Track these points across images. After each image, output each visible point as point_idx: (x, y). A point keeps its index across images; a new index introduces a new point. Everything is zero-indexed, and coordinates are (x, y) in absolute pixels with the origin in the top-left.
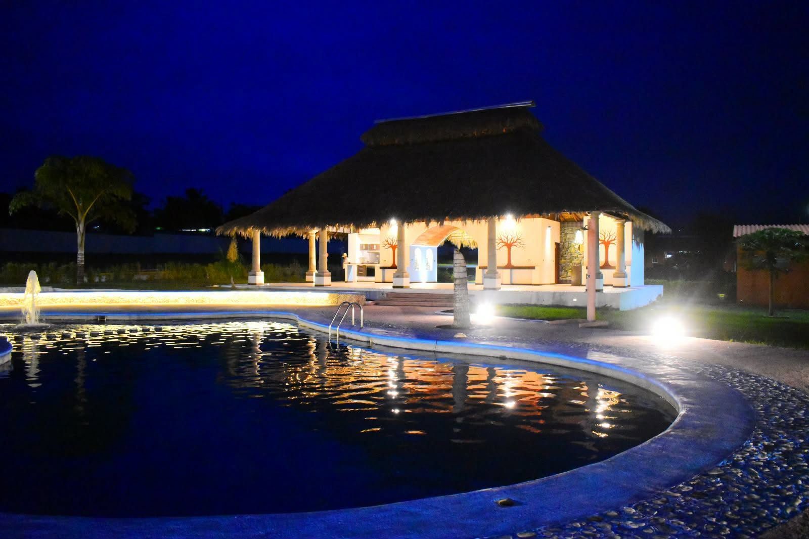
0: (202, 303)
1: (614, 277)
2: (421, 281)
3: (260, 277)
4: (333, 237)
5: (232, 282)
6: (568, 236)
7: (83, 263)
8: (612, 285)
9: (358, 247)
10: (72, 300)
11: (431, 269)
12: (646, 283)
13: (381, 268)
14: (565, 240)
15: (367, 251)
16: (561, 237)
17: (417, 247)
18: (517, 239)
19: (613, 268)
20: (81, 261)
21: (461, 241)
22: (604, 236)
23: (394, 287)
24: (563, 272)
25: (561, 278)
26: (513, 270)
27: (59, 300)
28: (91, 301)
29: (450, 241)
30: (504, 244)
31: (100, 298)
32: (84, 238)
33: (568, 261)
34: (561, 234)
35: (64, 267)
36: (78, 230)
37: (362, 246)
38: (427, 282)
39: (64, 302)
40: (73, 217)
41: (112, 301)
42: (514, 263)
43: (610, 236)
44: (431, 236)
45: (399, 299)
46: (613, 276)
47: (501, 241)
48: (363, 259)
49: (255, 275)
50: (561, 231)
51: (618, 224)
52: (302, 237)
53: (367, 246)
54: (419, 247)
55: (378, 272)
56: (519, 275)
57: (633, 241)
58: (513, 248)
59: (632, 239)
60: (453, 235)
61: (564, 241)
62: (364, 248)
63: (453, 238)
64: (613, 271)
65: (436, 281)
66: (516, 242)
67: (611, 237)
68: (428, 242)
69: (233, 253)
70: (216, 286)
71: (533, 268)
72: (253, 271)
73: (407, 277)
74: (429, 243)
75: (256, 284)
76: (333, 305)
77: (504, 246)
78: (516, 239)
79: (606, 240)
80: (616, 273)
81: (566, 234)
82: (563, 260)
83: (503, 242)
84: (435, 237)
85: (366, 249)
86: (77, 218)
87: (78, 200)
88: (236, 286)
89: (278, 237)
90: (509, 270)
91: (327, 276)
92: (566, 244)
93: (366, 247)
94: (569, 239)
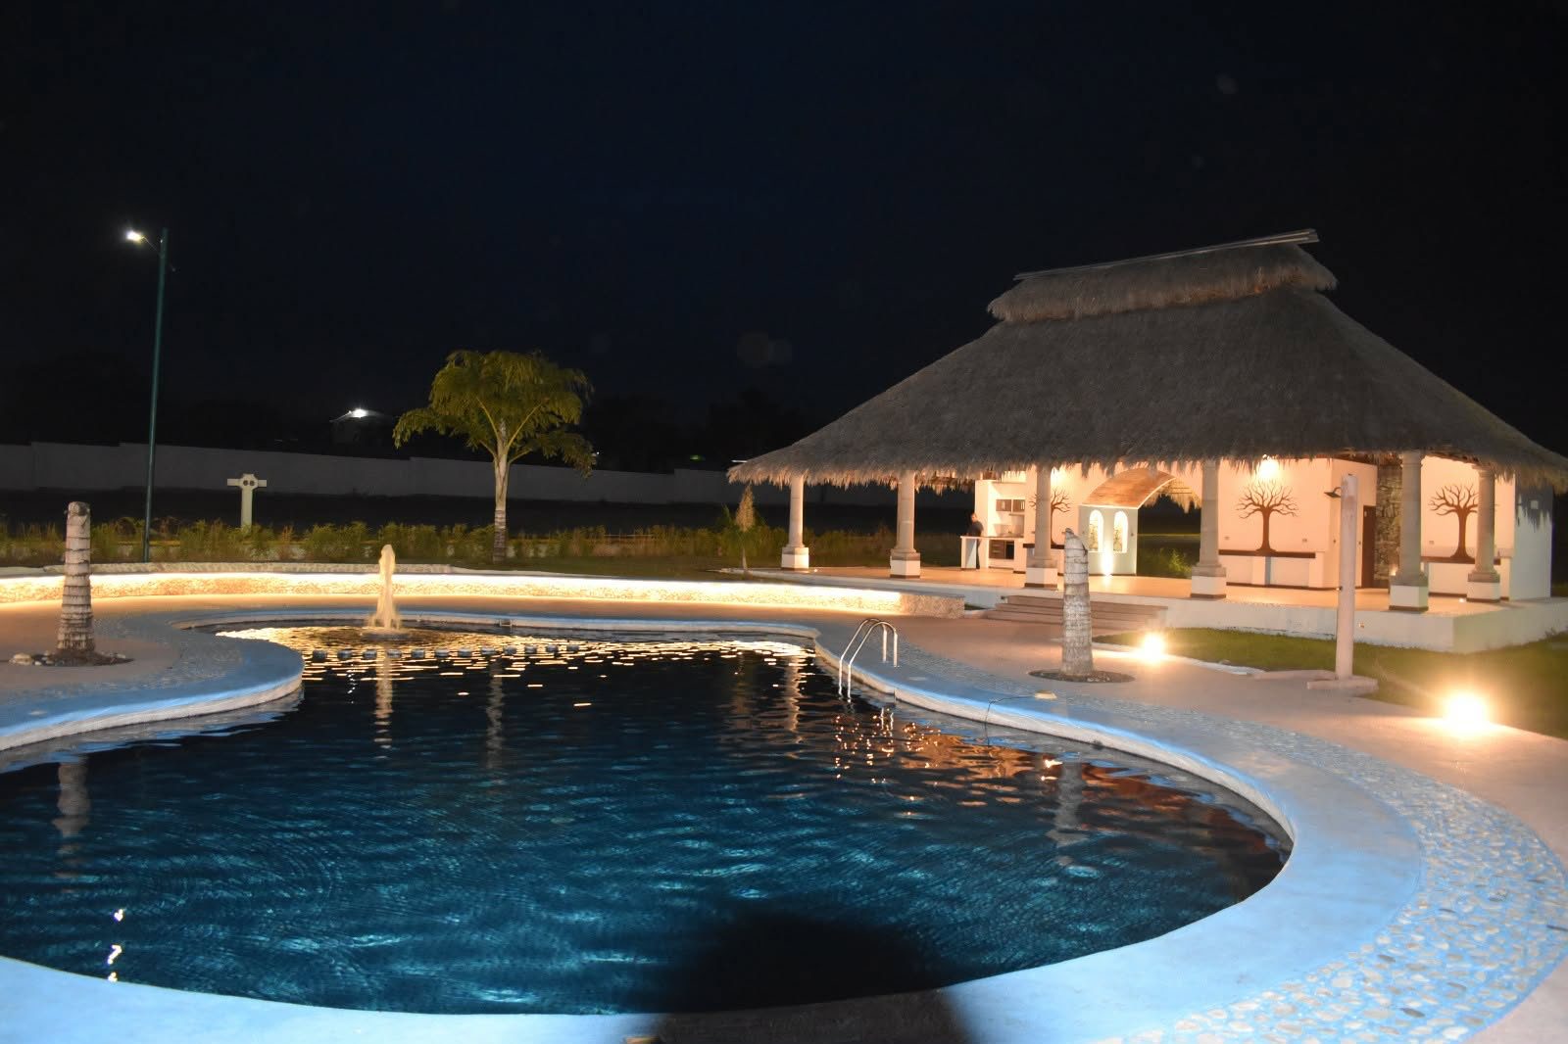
0: (687, 602)
1: (1470, 580)
2: (1102, 572)
3: (802, 558)
4: (948, 487)
5: (745, 564)
6: (1393, 494)
7: (503, 527)
8: (1464, 596)
9: (992, 506)
10: (478, 589)
11: (1125, 550)
12: (1554, 594)
13: (1025, 546)
14: (1387, 501)
15: (1007, 513)
16: (1378, 495)
17: (1093, 509)
18: (1282, 499)
19: (1470, 561)
20: (501, 524)
21: (1190, 498)
22: (1458, 497)
23: (1028, 585)
24: (1382, 564)
25: (1376, 576)
26: (1272, 558)
27: (457, 588)
28: (508, 590)
29: (1169, 497)
30: (1255, 508)
31: (522, 587)
32: (505, 485)
33: (1392, 543)
34: (1379, 489)
35: (477, 531)
36: (497, 471)
37: (999, 503)
38: (1113, 575)
39: (466, 591)
40: (490, 450)
41: (541, 592)
42: (1275, 544)
43: (1470, 496)
44: (1122, 489)
45: (1029, 610)
46: (1467, 579)
47: (1250, 501)
48: (1003, 526)
49: (792, 553)
50: (1378, 483)
51: (1481, 475)
52: (888, 486)
53: (1008, 502)
54: (1097, 509)
55: (1020, 552)
56: (1283, 570)
57: (1520, 508)
58: (1273, 516)
59: (1517, 505)
60: (1174, 486)
61: (1384, 502)
62: (1003, 506)
63: (1175, 491)
64: (1469, 568)
65: (1135, 572)
66: (1278, 505)
67: (1471, 499)
68: (1118, 498)
69: (745, 517)
70: (725, 570)
71: (1312, 556)
72: (788, 545)
73: (1052, 567)
74: (1120, 502)
75: (793, 569)
76: (907, 614)
77: (1256, 510)
78: (1279, 499)
79: (1462, 505)
80: (1474, 573)
81: (1390, 490)
82: (1382, 541)
83: (1254, 504)
84: (1132, 490)
85: (1008, 508)
86: (496, 450)
87: (496, 420)
88: (752, 572)
89: (843, 486)
90: (1262, 560)
91: (914, 559)
92: (1390, 511)
93: (1005, 506)
94: (1394, 499)
